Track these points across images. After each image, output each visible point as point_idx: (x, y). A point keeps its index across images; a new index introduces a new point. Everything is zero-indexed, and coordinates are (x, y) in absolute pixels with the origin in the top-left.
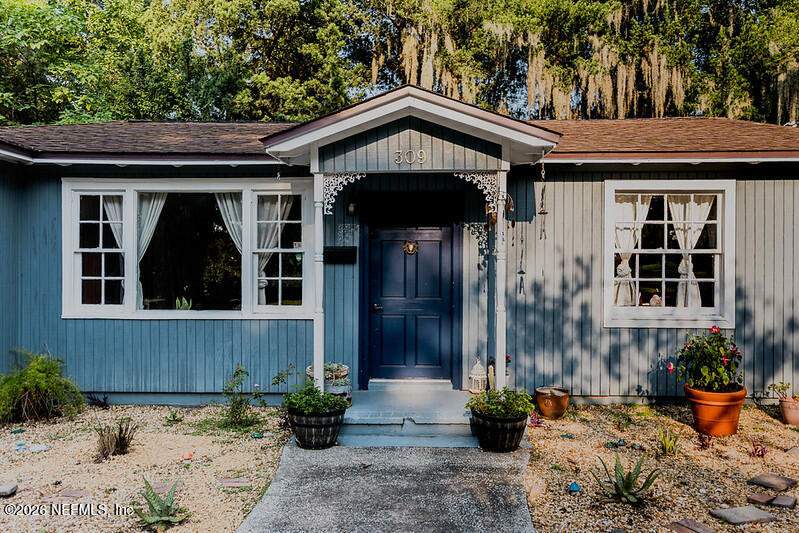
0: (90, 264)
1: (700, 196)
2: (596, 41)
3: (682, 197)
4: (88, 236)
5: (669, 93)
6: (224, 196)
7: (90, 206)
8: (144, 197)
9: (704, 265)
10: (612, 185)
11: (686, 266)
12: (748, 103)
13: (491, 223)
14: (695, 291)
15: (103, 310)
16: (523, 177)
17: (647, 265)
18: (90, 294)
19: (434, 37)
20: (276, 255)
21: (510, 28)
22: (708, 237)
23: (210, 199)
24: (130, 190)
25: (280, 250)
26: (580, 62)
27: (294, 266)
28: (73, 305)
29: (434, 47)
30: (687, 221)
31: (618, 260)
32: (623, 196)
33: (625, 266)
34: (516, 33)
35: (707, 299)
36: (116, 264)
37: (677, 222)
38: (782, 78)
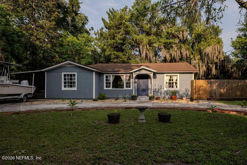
0: (107, 83)
1: (176, 76)
2: (174, 45)
3: (174, 76)
4: (107, 80)
5: (186, 55)
6: (121, 76)
7: (107, 77)
8: (113, 76)
9: (176, 83)
10: (165, 75)
11: (174, 84)
12: (200, 57)
13: (151, 79)
14: (175, 86)
15: (108, 89)
16: (155, 74)
17: (170, 83)
18: (107, 87)
19: (145, 46)
20: (127, 82)
21: (158, 45)
22: (177, 80)
23: (120, 76)
24: (111, 75)
25: (128, 82)
26: (171, 49)
27: (129, 83)
28: (105, 88)
29: (145, 48)
30: (174, 78)
31: (166, 83)
32: (166, 76)
33: (167, 84)
34: (159, 46)
35: (177, 87)
36: (109, 83)
37: (173, 78)
38: (203, 53)
